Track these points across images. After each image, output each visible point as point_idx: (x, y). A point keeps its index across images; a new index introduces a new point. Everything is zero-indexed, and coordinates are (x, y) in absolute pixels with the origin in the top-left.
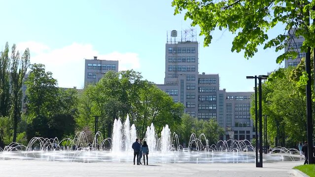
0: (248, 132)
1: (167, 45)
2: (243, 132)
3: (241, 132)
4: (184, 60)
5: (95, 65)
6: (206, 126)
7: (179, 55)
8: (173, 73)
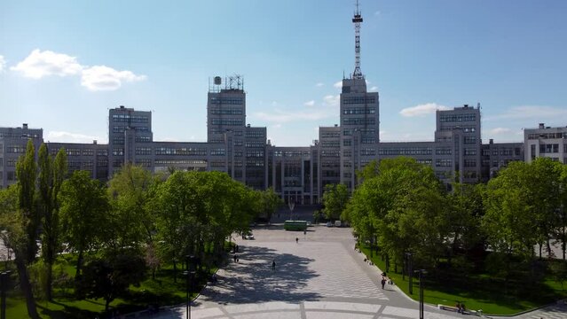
0: (299, 192)
1: (209, 94)
2: (295, 192)
3: (291, 192)
4: (229, 113)
5: (122, 117)
6: (264, 198)
7: (223, 106)
8: (217, 126)
